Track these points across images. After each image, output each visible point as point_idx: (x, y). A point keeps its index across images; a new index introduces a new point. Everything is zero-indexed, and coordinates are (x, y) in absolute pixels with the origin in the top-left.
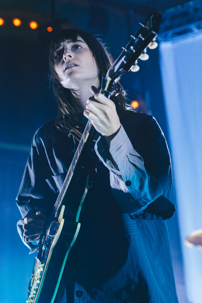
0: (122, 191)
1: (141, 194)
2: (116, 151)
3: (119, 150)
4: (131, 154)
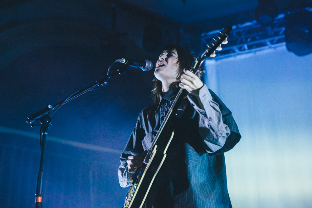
2: (203, 97)
4: (211, 102)
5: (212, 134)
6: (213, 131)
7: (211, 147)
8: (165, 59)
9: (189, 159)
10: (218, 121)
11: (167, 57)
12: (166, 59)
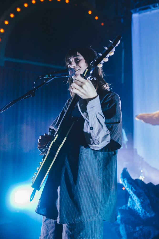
0: (88, 133)
1: (97, 137)
2: (91, 108)
3: (92, 108)
4: (99, 113)
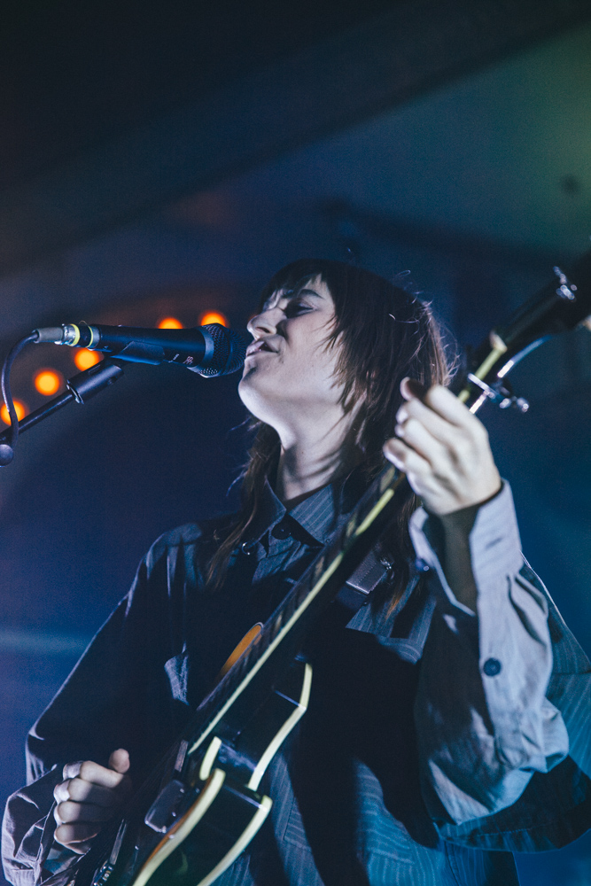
2: (488, 547)
3: (493, 547)
4: (517, 581)
5: (475, 740)
6: (491, 728)
7: (450, 801)
8: (274, 331)
9: (374, 844)
10: (523, 682)
11: (285, 317)
12: (278, 327)
